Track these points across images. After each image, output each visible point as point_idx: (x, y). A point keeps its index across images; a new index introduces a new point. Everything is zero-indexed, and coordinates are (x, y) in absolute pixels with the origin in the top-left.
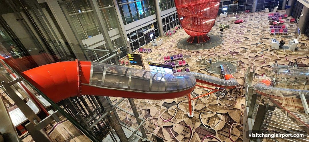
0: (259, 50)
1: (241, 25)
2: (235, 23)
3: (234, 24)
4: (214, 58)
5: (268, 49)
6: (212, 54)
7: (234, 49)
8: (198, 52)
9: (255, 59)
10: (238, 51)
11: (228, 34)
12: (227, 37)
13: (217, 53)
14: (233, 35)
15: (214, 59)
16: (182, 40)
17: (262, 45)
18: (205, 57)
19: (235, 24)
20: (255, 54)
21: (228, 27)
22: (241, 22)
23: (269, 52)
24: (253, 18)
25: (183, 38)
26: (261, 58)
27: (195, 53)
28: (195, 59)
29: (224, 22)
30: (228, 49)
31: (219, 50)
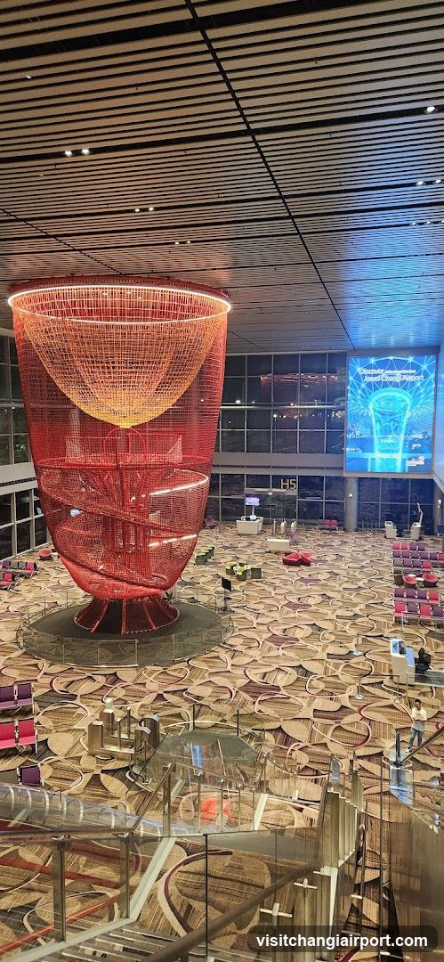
0: (353, 681)
1: (304, 572)
2: (286, 563)
3: (281, 566)
4: (177, 711)
5: (382, 682)
6: (174, 692)
7: (265, 674)
8: (115, 679)
9: (332, 722)
10: (281, 680)
11: (252, 605)
12: (248, 615)
13: (195, 689)
14: (270, 608)
15: (179, 716)
16: (57, 609)
17: (364, 664)
18: (139, 704)
19: (285, 567)
20: (337, 700)
21: (256, 573)
22: (304, 562)
23: (386, 695)
24: (347, 551)
25: (65, 602)
26: (356, 717)
27: (101, 680)
28: (89, 716)
29: (249, 551)
30: (240, 672)
31: (207, 675)
